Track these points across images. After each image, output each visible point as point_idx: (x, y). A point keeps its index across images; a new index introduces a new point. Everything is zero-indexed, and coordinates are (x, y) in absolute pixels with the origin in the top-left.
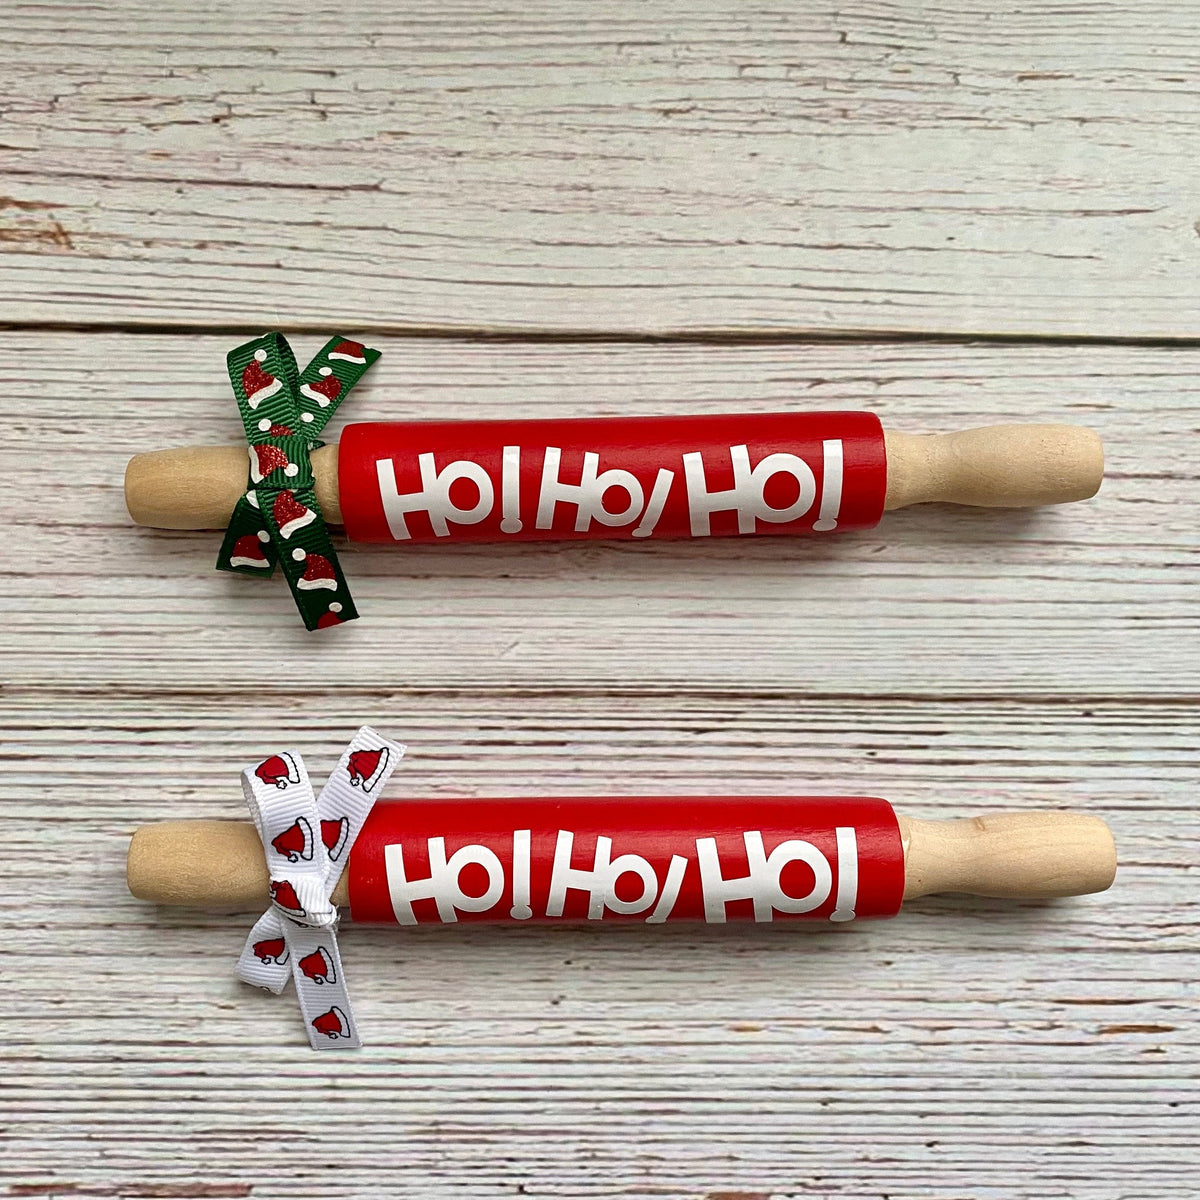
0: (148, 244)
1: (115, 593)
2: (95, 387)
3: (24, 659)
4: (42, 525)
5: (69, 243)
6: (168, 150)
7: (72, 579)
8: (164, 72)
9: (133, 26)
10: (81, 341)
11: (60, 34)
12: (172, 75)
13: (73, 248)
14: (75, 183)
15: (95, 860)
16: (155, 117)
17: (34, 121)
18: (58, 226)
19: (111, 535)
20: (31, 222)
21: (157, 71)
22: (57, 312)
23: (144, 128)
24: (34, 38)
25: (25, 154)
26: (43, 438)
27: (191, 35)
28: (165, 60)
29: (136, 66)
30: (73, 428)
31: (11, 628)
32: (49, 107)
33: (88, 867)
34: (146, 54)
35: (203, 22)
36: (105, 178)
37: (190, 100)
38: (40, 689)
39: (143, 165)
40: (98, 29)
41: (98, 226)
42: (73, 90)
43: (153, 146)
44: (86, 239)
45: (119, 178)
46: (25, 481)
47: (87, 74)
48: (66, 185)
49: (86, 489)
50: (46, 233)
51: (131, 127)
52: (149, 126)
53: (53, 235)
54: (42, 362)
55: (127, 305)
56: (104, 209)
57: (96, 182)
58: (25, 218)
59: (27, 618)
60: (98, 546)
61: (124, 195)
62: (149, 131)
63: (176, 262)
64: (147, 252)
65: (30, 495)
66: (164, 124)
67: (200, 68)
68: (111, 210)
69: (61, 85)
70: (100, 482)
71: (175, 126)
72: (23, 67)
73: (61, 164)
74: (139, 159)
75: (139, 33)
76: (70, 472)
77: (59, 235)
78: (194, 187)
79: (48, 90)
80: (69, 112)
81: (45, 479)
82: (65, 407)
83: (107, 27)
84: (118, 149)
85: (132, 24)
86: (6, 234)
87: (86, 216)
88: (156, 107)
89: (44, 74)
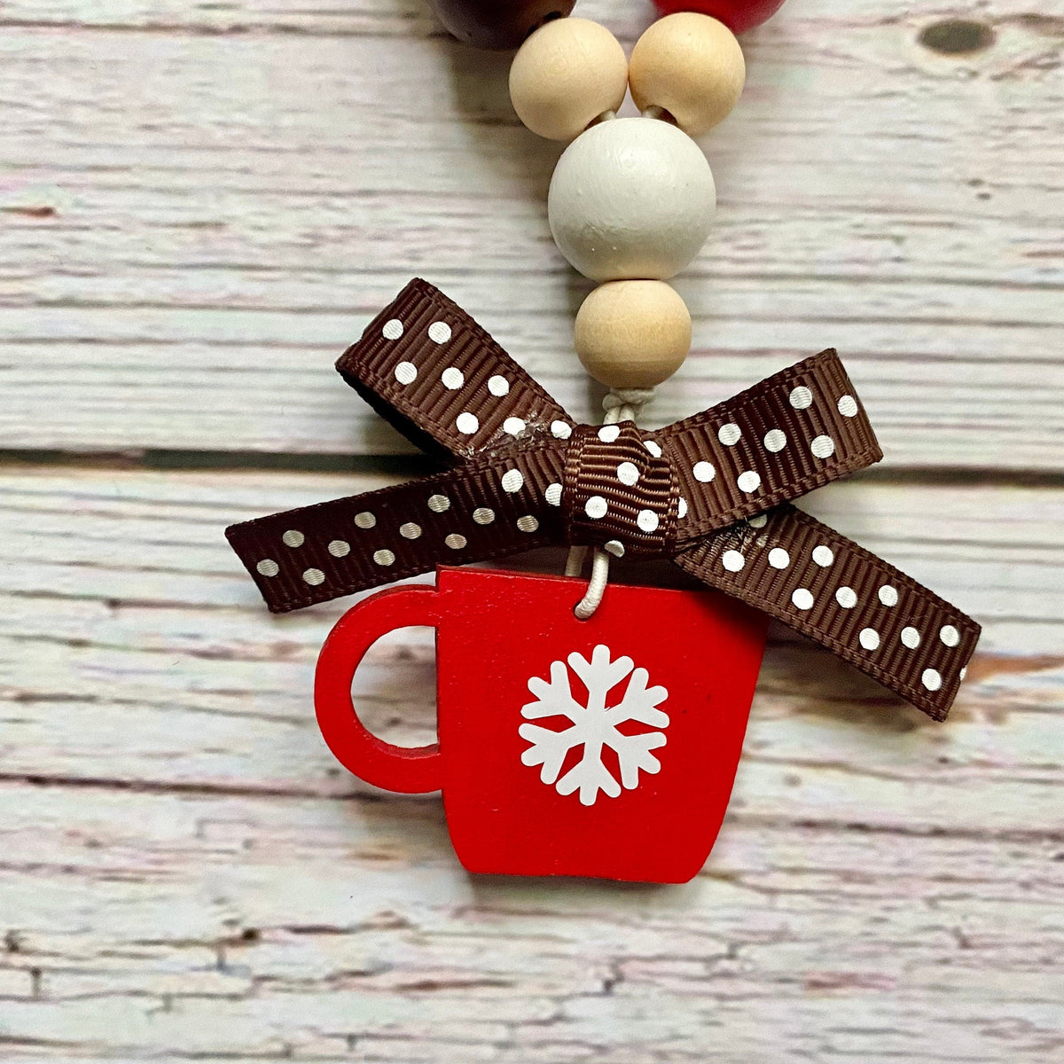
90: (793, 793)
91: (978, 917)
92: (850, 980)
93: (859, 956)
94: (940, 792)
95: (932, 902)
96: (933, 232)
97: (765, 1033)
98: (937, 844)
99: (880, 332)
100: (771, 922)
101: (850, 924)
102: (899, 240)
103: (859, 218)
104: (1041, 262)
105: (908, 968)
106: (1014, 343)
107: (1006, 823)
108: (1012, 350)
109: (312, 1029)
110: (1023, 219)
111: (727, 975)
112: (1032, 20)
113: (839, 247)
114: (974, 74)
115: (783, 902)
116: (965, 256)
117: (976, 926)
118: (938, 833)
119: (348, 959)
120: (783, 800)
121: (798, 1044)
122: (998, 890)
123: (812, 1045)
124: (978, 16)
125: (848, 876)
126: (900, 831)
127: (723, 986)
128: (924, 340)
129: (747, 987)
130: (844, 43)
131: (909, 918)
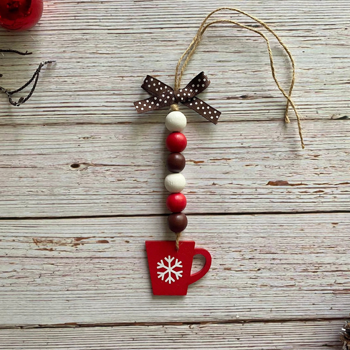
0: (14, 241)
1: (16, 151)
2: (25, 203)
3: (38, 133)
4: (36, 167)
5: (34, 240)
6: (10, 265)
7: (27, 154)
8: (13, 285)
9: (21, 296)
10: (29, 215)
11: (40, 294)
12: (11, 284)
13: (33, 239)
14: (33, 256)
15: (17, 82)
16: (14, 273)
17: (45, 271)
18: (37, 244)
19: (18, 165)
20: (43, 245)
21: (15, 285)
22: (36, 222)
23: (17, 270)
24: (47, 293)
25: (46, 263)
26: (37, 189)
27: (7, 295)
28: (13, 288)
29: (20, 286)
30: (29, 192)
31: (42, 141)
32: (41, 275)
33: (19, 80)
34: (18, 290)
35: (3, 298)
36: (26, 257)
37: (5, 278)
38: (34, 125)
39: (17, 261)
40: (30, 295)
41: (27, 245)
42: (36, 280)
43: (14, 266)
44: (29, 241)
45: (22, 257)
46: (41, 178)
47: (32, 284)
48: (36, 255)
49: (25, 177)
50: (40, 242)
51: (20, 271)
52: (16, 271)
53: (38, 242)
54: (38, 209)
55: (18, 224)
56: (26, 249)
57: (28, 256)
58: (46, 246)
59: (38, 143)
60: (21, 162)
61: (20, 253)
62: (15, 270)
63: (6, 236)
64: (14, 238)
65: (40, 175)
66: (12, 271)
67: (3, 286)
68: (24, 249)
69: (38, 281)
70: (22, 179)
71: (9, 271)
72: (48, 285)
73: (37, 260)
74: (17, 262)
75: (20, 295)
76: (29, 181)
77: (36, 242)
78: (3, 255)
79: (42, 279)
80: (36, 274)
81: (36, 179)
82: (32, 198)
83: (28, 296)
84: (23, 265)
85: (22, 297)
86: (50, 242)
87: (30, 247)
88: (14, 276)
89: (43, 284)
90: (59, 254)
91: (82, 267)
92: (67, 275)
93: (68, 272)
94: (77, 253)
95: (76, 266)
96: (73, 189)
97: (58, 281)
98: (76, 259)
99: (67, 201)
100: (58, 269)
101: (67, 269)
102: (69, 190)
103: (64, 188)
104: (86, 192)
105: (74, 273)
106: (83, 201)
107: (84, 256)
108: (83, 202)
109: (6, 283)
110: (84, 187)
111: (53, 275)
112: (84, 164)
113: (62, 191)
114: (77, 170)
115: (59, 267)
116: (77, 192)
117: (82, 268)
118: (77, 258)
119: (10, 275)
120: (58, 255)
121: (62, 283)
122: (84, 264)
123: (63, 283)
124: (78, 163)
125: (66, 263)
126: (72, 258)
127: (52, 277)
128: (72, 202)
129: (55, 276)
130: (62, 167)
131: (74, 268)
